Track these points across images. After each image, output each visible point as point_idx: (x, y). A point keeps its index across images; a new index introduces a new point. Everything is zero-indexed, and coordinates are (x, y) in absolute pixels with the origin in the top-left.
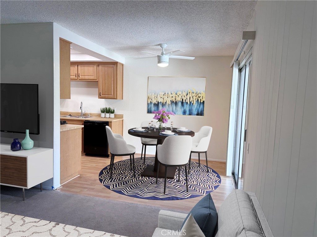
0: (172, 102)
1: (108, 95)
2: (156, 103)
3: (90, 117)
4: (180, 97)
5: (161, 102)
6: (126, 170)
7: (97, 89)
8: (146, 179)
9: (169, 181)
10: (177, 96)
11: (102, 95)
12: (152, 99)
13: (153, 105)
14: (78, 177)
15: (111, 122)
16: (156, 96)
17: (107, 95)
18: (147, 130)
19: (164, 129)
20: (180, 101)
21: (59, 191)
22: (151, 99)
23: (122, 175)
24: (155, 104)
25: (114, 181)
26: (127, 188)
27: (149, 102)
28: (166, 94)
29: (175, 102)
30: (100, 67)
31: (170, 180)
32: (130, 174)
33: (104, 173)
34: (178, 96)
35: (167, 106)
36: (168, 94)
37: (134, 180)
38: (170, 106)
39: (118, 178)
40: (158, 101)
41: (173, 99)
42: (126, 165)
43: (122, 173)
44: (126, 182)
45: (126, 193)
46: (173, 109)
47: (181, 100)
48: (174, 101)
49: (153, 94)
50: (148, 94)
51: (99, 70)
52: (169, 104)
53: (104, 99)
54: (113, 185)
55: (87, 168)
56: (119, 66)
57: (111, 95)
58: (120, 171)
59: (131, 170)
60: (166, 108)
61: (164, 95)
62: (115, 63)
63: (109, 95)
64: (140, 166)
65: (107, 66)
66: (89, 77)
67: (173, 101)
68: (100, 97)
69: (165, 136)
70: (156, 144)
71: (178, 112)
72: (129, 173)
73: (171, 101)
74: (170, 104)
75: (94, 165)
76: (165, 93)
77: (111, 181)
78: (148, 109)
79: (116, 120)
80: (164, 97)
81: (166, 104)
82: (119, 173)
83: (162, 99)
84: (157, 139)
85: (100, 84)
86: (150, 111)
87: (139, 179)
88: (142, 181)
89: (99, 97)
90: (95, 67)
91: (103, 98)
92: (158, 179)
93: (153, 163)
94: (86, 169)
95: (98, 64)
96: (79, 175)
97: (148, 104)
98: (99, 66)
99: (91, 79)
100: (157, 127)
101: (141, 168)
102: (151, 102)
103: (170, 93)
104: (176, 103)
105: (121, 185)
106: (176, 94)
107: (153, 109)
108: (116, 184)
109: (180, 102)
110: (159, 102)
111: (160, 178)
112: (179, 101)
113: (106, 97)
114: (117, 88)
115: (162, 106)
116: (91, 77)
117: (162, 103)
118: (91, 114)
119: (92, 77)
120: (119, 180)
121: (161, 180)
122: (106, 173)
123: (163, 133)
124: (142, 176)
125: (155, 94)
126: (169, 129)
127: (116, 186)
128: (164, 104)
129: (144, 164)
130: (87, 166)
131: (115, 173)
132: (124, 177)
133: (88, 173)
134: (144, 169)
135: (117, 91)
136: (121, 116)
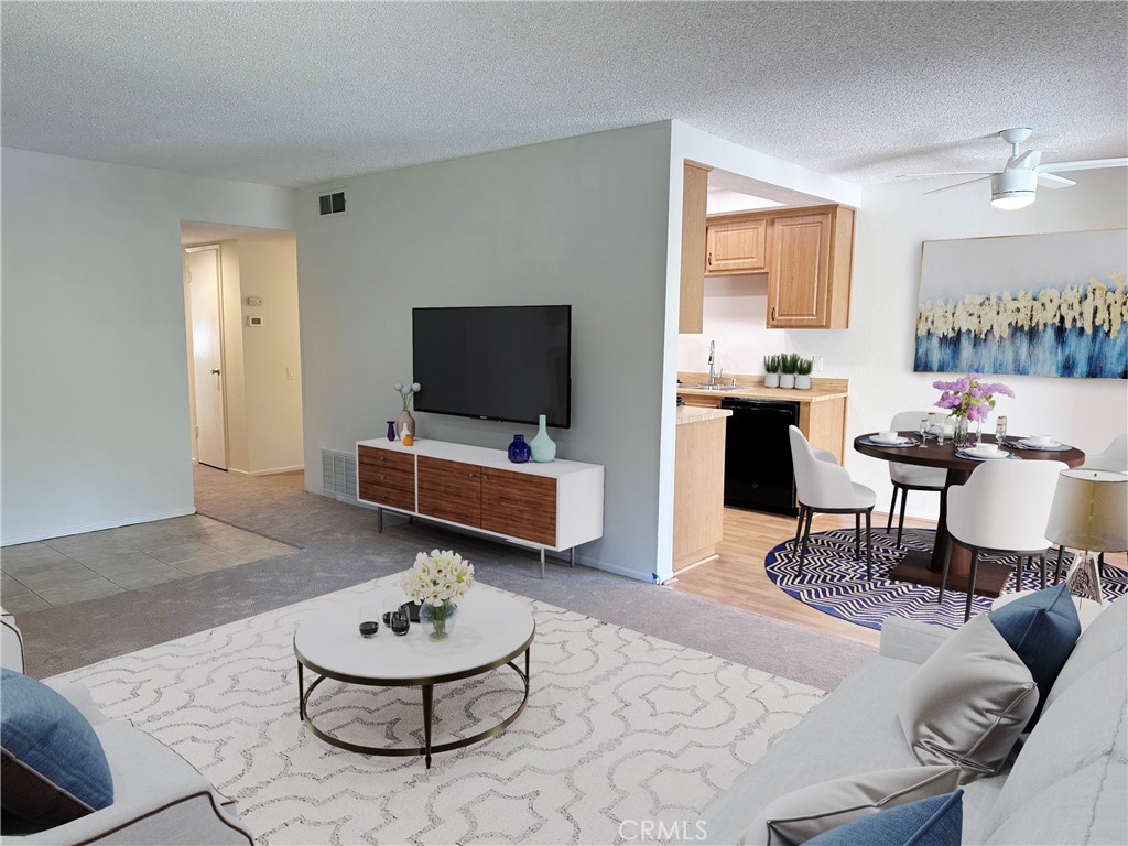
0: (1016, 329)
1: (800, 315)
2: (951, 334)
3: (738, 387)
4: (1052, 308)
5: (969, 331)
6: (841, 557)
7: (766, 297)
8: (905, 589)
9: (981, 601)
10: (1037, 305)
11: (781, 315)
12: (933, 322)
13: (935, 342)
14: (716, 561)
15: (808, 404)
16: (951, 310)
17: (797, 315)
18: (914, 440)
19: (972, 439)
20: (1050, 322)
21: (670, 588)
22: (929, 321)
23: (831, 570)
24: (945, 337)
25: (809, 582)
26: (850, 604)
27: (922, 332)
28: (993, 300)
29: (1026, 328)
30: (778, 227)
31: (984, 600)
32: (855, 571)
33: (780, 561)
34: (1043, 305)
35: (993, 345)
36: (1000, 298)
37: (867, 586)
38: (1007, 343)
39: (819, 576)
40: (956, 329)
41: (1023, 319)
42: (840, 546)
43: (829, 565)
44: (845, 589)
45: (846, 615)
46: (1017, 354)
47: (1057, 320)
48: (1023, 326)
49: (940, 302)
50: (920, 305)
51: (772, 237)
52: (1001, 337)
53: (782, 330)
54: (809, 593)
55: (736, 539)
56: (842, 219)
57: (808, 315)
58: (825, 560)
59: (857, 560)
60: (990, 351)
61: (981, 305)
62: (829, 210)
63: (803, 315)
64: (886, 551)
65: (799, 220)
66: (741, 261)
67: (1019, 325)
68: (773, 322)
69: (974, 463)
70: (943, 485)
71: (1040, 365)
72: (853, 566)
73: (1010, 324)
74: (1005, 337)
75: (755, 534)
76: (988, 299)
77: (801, 582)
78: (917, 359)
79: (823, 398)
80: (982, 313)
81: (990, 337)
82: (822, 565)
83: (975, 319)
84: (946, 470)
85: (773, 283)
86: (926, 363)
87: (882, 584)
88: (894, 593)
89: (768, 323)
90: (762, 229)
91: (782, 327)
92: (946, 592)
93: (929, 546)
94: (733, 542)
95: (772, 217)
96: (717, 556)
97: (917, 338)
98: (773, 223)
99: (745, 267)
100: (949, 431)
101: (887, 558)
102: (929, 331)
103: (1007, 296)
104: (1033, 334)
105: (831, 594)
106: (1035, 299)
107: (937, 355)
108: (817, 591)
109: (1049, 329)
110: (960, 331)
111: (951, 588)
112: (1045, 324)
113: (793, 323)
114: (829, 291)
115: (975, 345)
116: (746, 261)
117: (975, 335)
118: (739, 378)
119: (750, 260)
120: (824, 581)
121: (956, 595)
122: (783, 560)
123: (968, 451)
124: (893, 579)
125: (946, 302)
126: (989, 439)
127: (817, 595)
128: (983, 336)
129: (898, 548)
130: (735, 533)
131: (810, 563)
132: (838, 576)
133: (741, 553)
134: (897, 560)
135: (829, 301)
136: (839, 386)
